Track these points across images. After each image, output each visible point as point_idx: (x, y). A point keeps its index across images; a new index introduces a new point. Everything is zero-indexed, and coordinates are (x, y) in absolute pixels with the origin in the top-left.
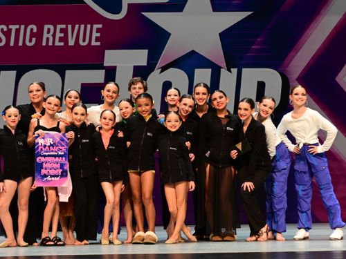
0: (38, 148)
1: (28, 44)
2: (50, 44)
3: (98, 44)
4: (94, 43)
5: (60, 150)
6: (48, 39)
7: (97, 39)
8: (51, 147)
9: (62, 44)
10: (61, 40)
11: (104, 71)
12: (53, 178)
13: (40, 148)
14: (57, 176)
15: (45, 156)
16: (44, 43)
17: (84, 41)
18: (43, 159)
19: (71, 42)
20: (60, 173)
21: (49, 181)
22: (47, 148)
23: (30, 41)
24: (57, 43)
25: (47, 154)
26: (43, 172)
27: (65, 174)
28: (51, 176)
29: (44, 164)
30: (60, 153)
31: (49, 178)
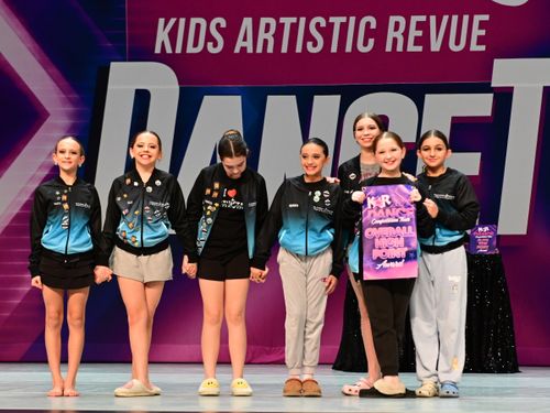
0: (366, 213)
1: (362, 49)
2: (400, 48)
3: (483, 48)
4: (474, 47)
5: (402, 214)
6: (395, 40)
7: (480, 41)
8: (388, 210)
9: (420, 49)
10: (417, 41)
11: (492, 95)
12: (392, 264)
13: (370, 213)
14: (399, 260)
15: (378, 226)
16: (389, 48)
17: (457, 43)
18: (374, 231)
19: (435, 46)
20: (404, 255)
21: (386, 269)
22: (381, 211)
23: (365, 44)
24: (411, 48)
25: (380, 222)
26: (376, 254)
27: (412, 255)
28: (389, 260)
29: (377, 240)
30: (403, 219)
31: (385, 264)
